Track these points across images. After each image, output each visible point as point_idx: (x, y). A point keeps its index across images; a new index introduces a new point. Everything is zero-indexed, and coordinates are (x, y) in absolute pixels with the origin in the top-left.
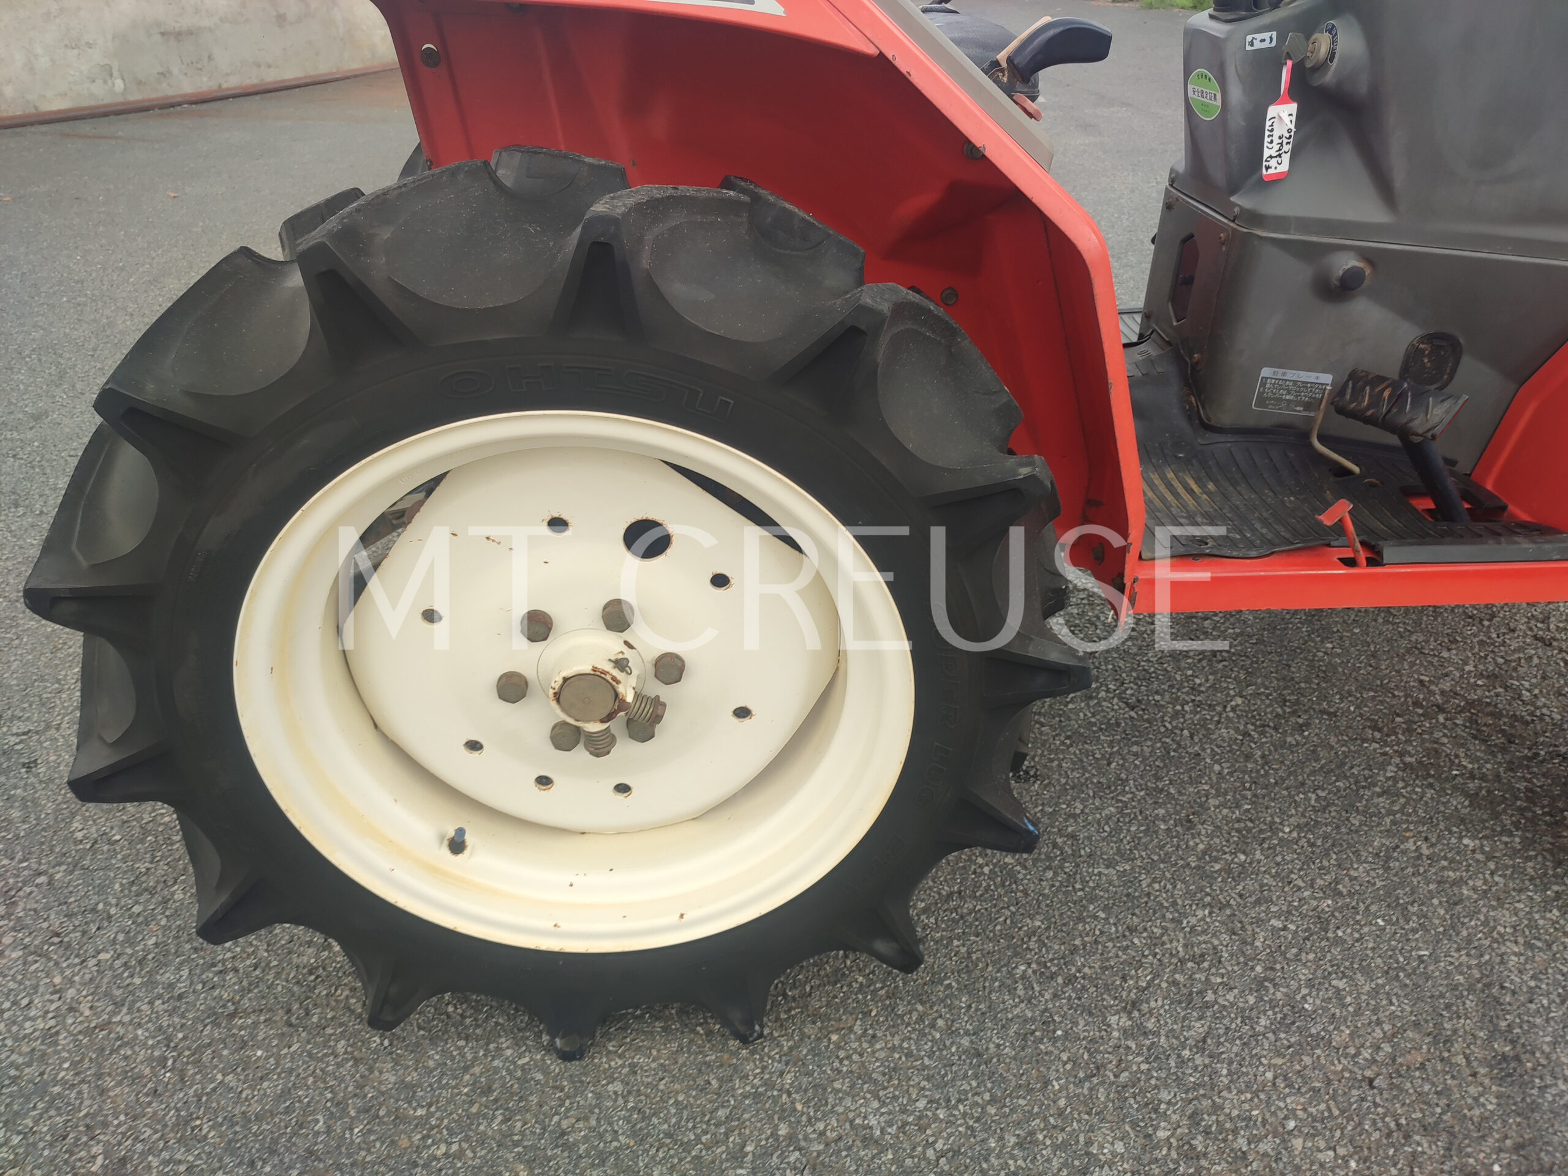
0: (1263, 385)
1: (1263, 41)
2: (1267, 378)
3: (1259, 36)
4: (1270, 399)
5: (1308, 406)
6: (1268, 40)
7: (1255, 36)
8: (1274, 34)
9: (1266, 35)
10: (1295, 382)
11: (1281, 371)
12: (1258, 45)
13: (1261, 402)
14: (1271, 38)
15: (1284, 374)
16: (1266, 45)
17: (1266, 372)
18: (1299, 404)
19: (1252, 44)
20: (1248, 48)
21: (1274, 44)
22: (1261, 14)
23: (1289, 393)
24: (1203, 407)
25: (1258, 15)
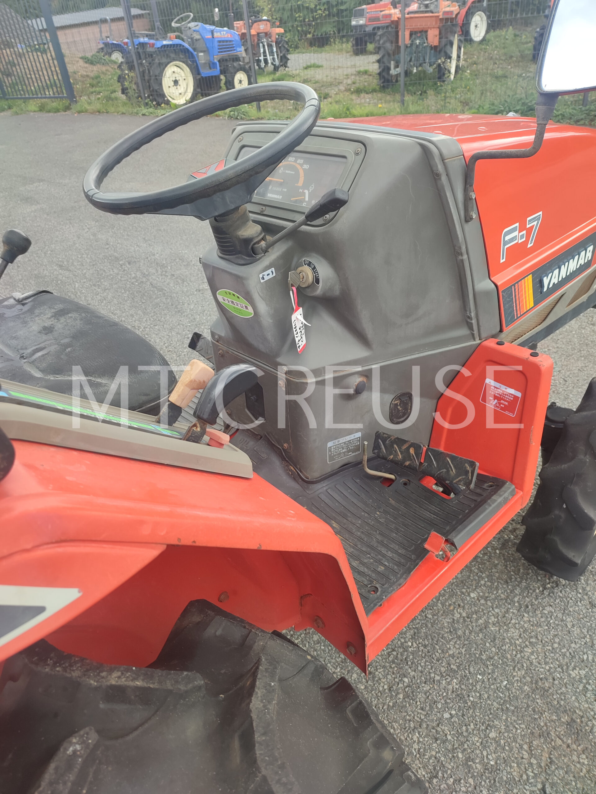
0: (330, 451)
1: (268, 275)
2: (331, 447)
3: (266, 273)
4: (335, 455)
5: (354, 451)
6: (271, 273)
7: (263, 274)
8: (273, 269)
9: (269, 271)
10: (345, 443)
11: (336, 441)
12: (266, 278)
13: (331, 458)
14: (272, 272)
15: (338, 441)
16: (271, 276)
17: (330, 444)
18: (349, 452)
19: (263, 278)
20: (262, 281)
21: (274, 274)
22: (260, 258)
23: (343, 449)
24: (301, 472)
25: (259, 259)
